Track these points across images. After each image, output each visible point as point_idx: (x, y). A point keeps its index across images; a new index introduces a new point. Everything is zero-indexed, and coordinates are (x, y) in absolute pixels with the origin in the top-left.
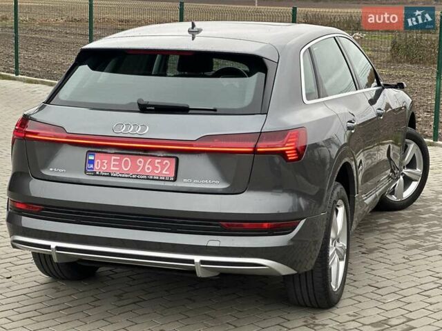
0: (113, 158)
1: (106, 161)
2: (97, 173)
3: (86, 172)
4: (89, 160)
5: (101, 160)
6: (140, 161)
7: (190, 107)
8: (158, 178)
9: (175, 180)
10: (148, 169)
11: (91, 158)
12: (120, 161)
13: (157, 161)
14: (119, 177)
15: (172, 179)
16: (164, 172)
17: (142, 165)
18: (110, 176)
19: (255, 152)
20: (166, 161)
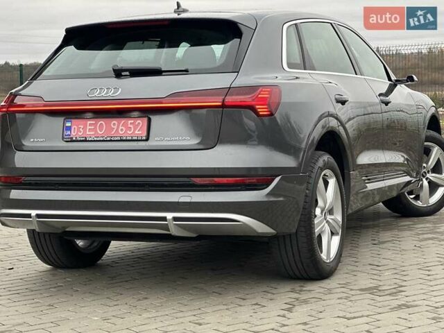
0: (89, 122)
1: (82, 127)
2: (74, 139)
3: (63, 138)
4: (67, 127)
5: (77, 126)
6: (114, 123)
7: (163, 69)
8: (130, 138)
9: (147, 140)
10: (122, 130)
11: (68, 124)
12: (95, 125)
13: (130, 122)
14: (94, 141)
15: (144, 138)
16: (136, 132)
17: (115, 127)
18: (86, 141)
19: (223, 106)
20: (139, 121)
